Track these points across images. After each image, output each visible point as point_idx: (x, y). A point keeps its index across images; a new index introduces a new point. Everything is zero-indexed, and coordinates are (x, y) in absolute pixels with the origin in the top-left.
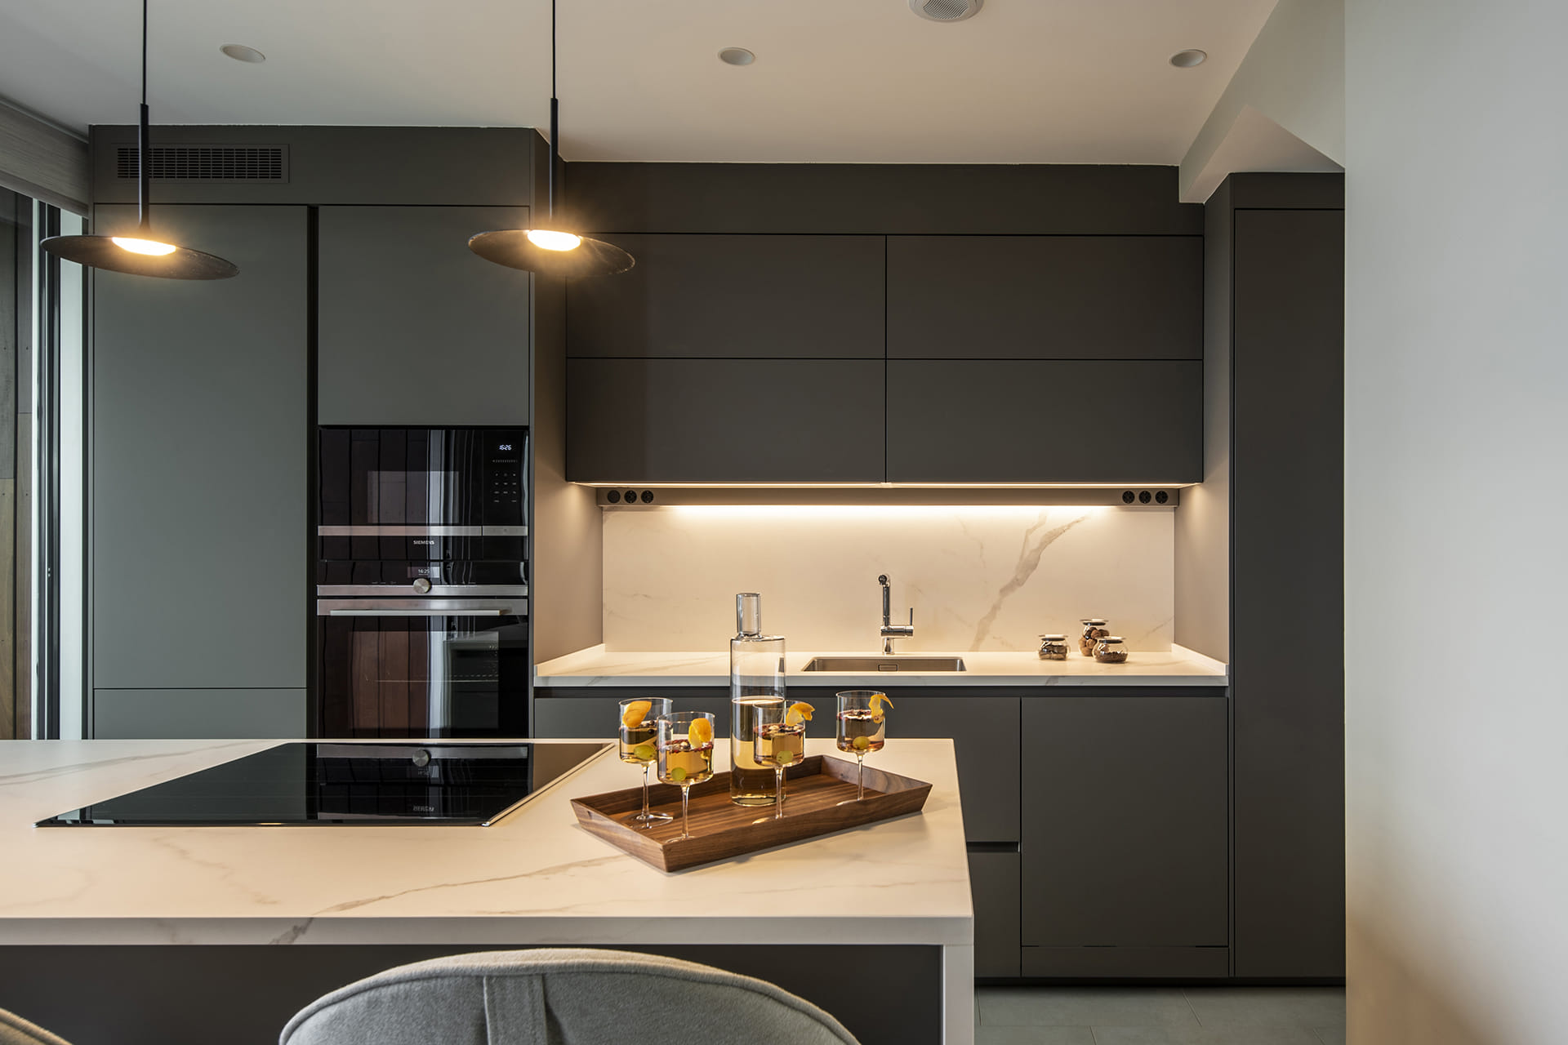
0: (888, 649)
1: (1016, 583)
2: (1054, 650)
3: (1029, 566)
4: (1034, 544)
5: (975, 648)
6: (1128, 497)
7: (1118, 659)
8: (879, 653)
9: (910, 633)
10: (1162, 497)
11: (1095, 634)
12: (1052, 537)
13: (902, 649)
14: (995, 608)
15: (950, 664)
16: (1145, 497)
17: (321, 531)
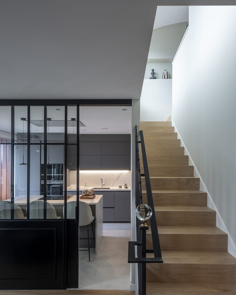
0: (102, 187)
4: (119, 174)
5: (112, 187)
7: (127, 188)
8: (101, 187)
9: (105, 185)
11: (125, 185)
12: (121, 174)
13: (104, 187)
14: (115, 182)
15: (109, 188)
17: (42, 175)
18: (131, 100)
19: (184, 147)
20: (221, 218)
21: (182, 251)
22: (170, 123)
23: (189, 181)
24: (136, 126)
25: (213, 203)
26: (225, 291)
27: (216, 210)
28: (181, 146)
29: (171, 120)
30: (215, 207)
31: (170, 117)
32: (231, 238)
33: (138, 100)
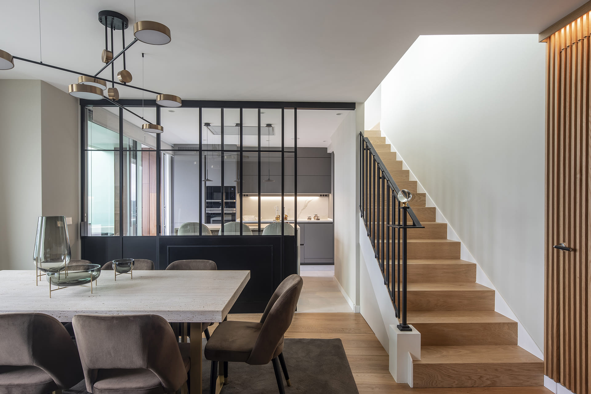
1: (304, 209)
2: (310, 218)
3: (306, 206)
4: (307, 203)
6: (321, 195)
7: (319, 219)
10: (326, 195)
11: (316, 216)
12: (309, 202)
14: (301, 212)
16: (323, 195)
17: (207, 201)
18: (355, 103)
19: (402, 161)
20: (452, 229)
21: (416, 259)
22: (379, 132)
23: (414, 197)
24: (361, 132)
25: (443, 216)
26: (461, 285)
27: (447, 222)
28: (397, 160)
29: (380, 129)
30: (445, 219)
31: (379, 125)
32: (464, 244)
33: (362, 103)
